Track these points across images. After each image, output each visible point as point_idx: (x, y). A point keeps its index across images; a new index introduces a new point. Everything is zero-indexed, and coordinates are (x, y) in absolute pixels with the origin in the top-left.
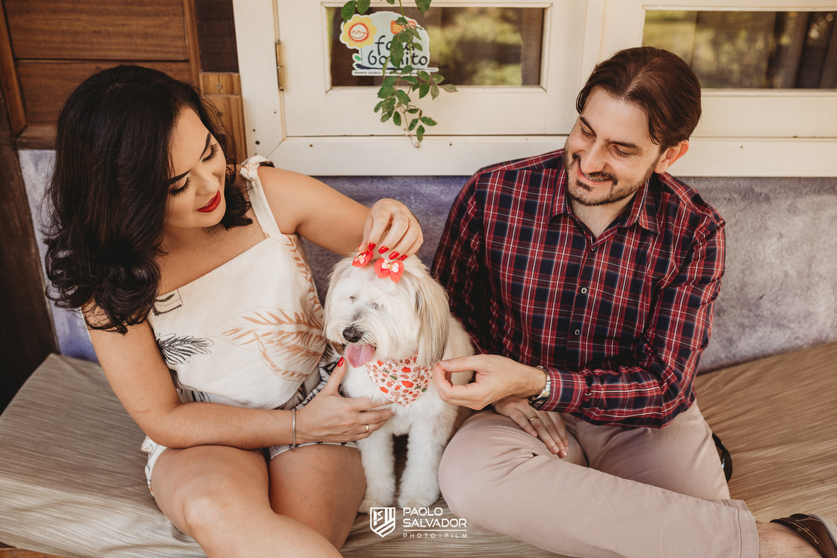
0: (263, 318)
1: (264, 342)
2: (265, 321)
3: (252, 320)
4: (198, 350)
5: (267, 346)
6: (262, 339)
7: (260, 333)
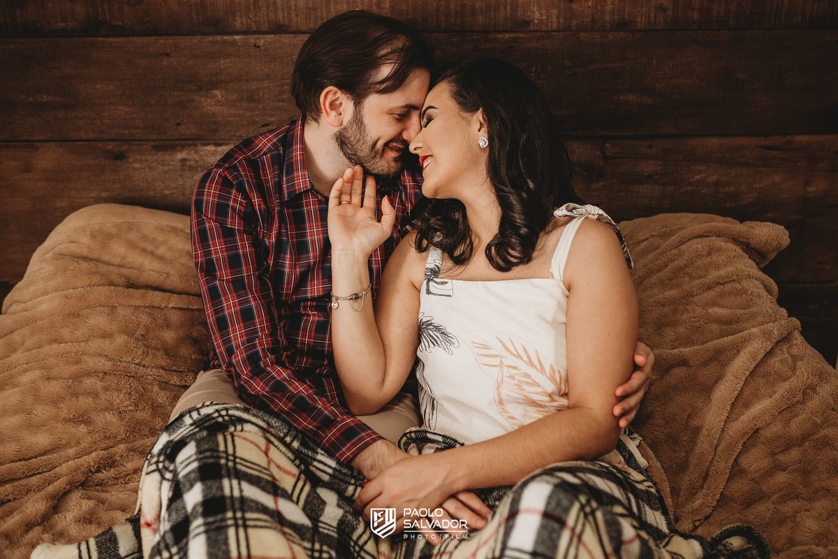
0: (516, 349)
1: (505, 374)
2: (516, 354)
3: (503, 345)
4: (443, 344)
5: (506, 379)
6: (505, 369)
7: (506, 362)
